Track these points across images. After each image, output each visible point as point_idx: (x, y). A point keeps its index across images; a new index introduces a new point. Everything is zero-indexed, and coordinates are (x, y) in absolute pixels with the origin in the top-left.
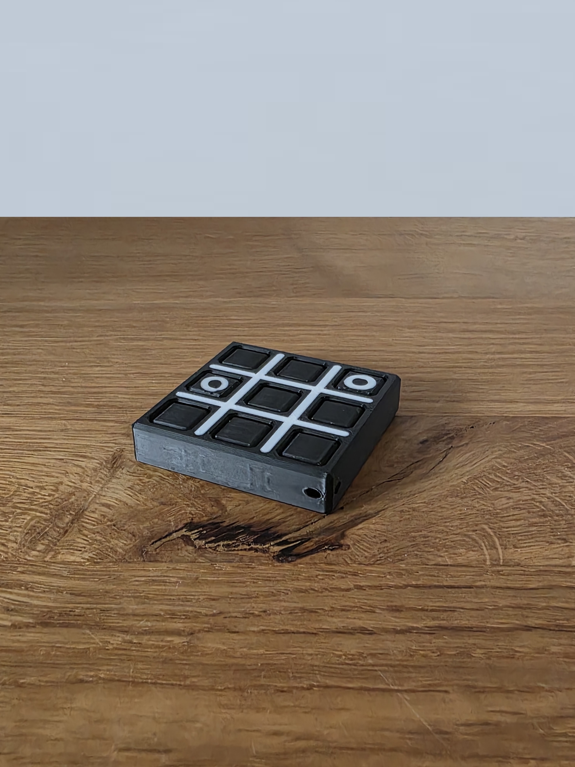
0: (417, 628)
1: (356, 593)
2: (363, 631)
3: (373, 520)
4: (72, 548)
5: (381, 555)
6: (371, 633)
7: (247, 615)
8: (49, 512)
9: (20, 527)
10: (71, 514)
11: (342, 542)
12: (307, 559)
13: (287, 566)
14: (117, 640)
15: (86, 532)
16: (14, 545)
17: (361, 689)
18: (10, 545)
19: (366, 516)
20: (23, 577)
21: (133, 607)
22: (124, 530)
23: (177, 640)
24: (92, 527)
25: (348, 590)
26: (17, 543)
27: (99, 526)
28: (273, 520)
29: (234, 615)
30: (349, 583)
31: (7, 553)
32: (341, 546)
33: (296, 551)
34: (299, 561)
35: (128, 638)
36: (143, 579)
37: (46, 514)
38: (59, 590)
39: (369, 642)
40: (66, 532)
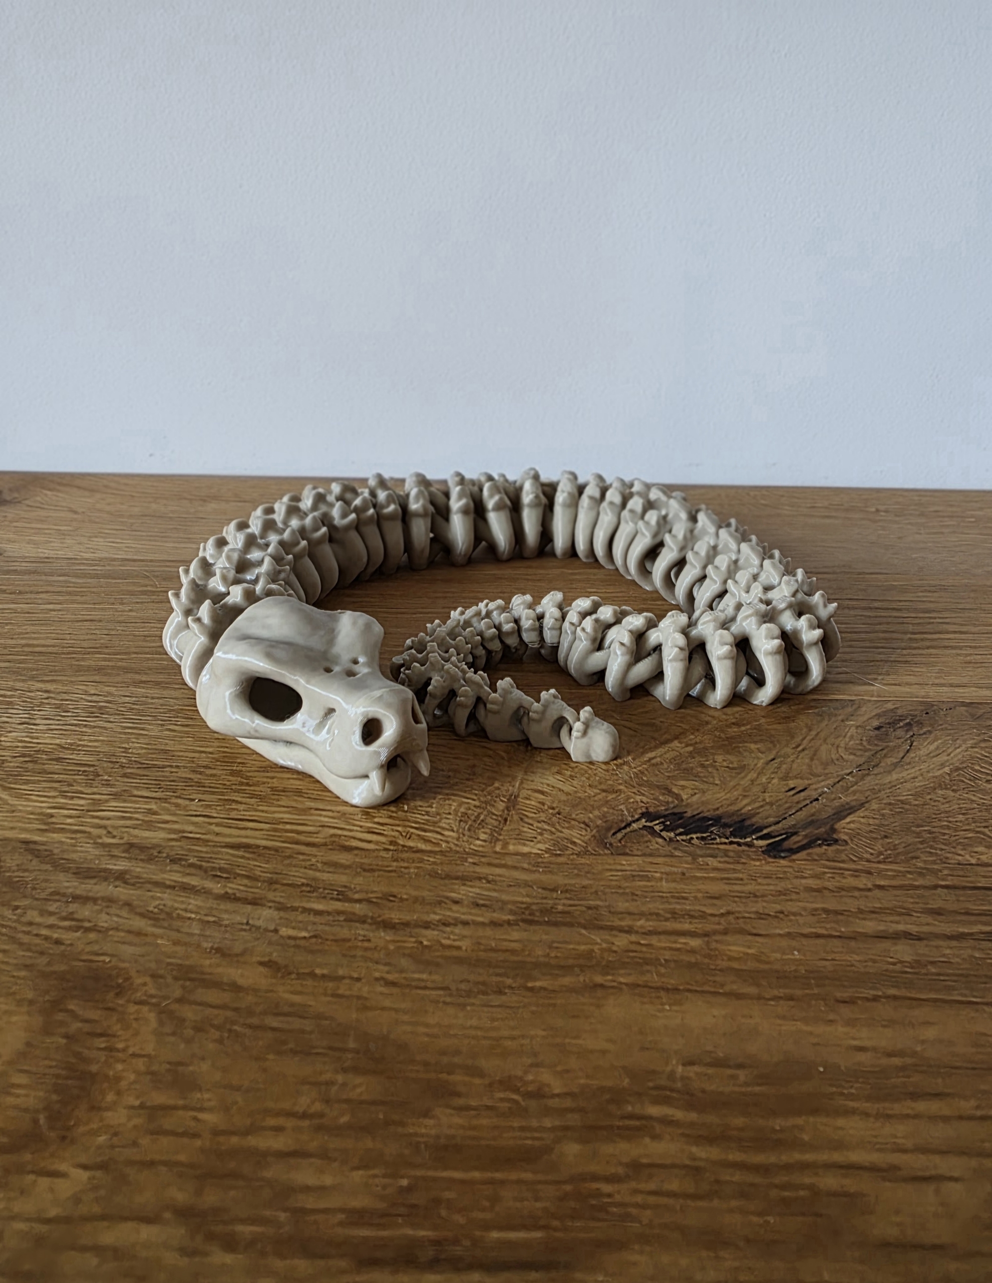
0: (972, 934)
1: (878, 893)
2: (907, 935)
3: (861, 813)
4: (520, 838)
5: (889, 852)
6: (920, 939)
7: (761, 916)
8: (475, 798)
9: (450, 814)
10: (502, 801)
11: (835, 836)
12: (803, 854)
13: (783, 862)
14: (621, 941)
15: (530, 821)
16: (451, 834)
17: (936, 1000)
18: (446, 833)
19: (850, 809)
20: (478, 869)
21: (622, 905)
22: (574, 820)
23: (695, 943)
24: (534, 815)
25: (869, 890)
26: (453, 831)
27: (542, 814)
28: (743, 811)
29: (747, 915)
30: (863, 882)
31: (447, 842)
32: (836, 841)
33: (786, 845)
34: (794, 857)
35: (633, 938)
36: (620, 873)
37: (474, 800)
38: (527, 884)
39: (922, 948)
40: (506, 820)
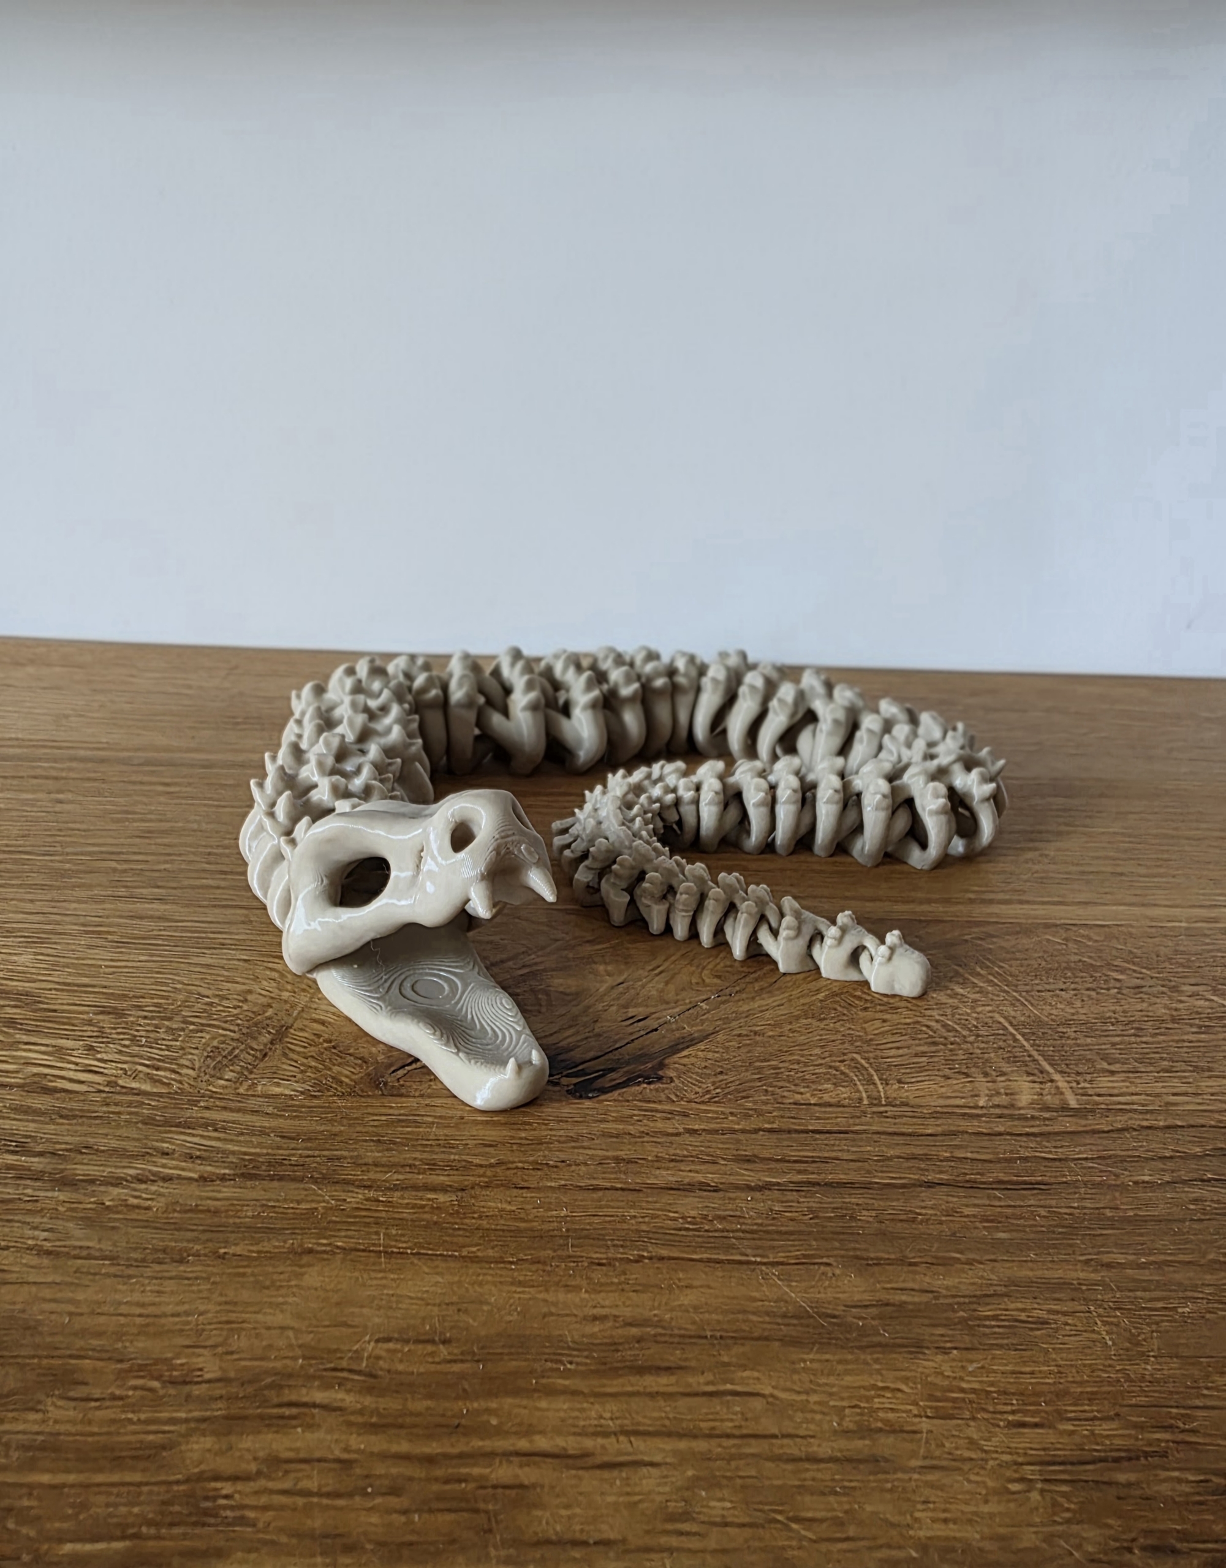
0: (778, 1184)
1: (688, 1138)
2: (704, 1187)
3: (702, 1046)
4: (274, 1075)
5: (718, 1091)
6: (716, 1190)
7: (537, 1166)
8: (236, 1029)
9: (197, 1048)
10: (269, 1033)
11: (660, 1073)
12: (615, 1094)
13: (587, 1103)
14: (355, 1198)
15: (295, 1057)
16: (190, 1072)
17: (709, 1260)
18: (184, 1071)
19: (692, 1040)
20: (207, 1114)
21: (373, 1154)
22: (350, 1055)
23: (442, 1198)
24: (302, 1050)
25: (678, 1134)
26: (194, 1069)
27: (312, 1048)
28: (560, 1045)
29: (520, 1165)
30: (677, 1125)
31: (180, 1082)
32: (660, 1079)
33: (599, 1083)
34: (603, 1097)
35: (372, 1194)
36: (384, 1118)
37: (234, 1032)
38: (263, 1132)
39: (715, 1202)
40: (265, 1055)
